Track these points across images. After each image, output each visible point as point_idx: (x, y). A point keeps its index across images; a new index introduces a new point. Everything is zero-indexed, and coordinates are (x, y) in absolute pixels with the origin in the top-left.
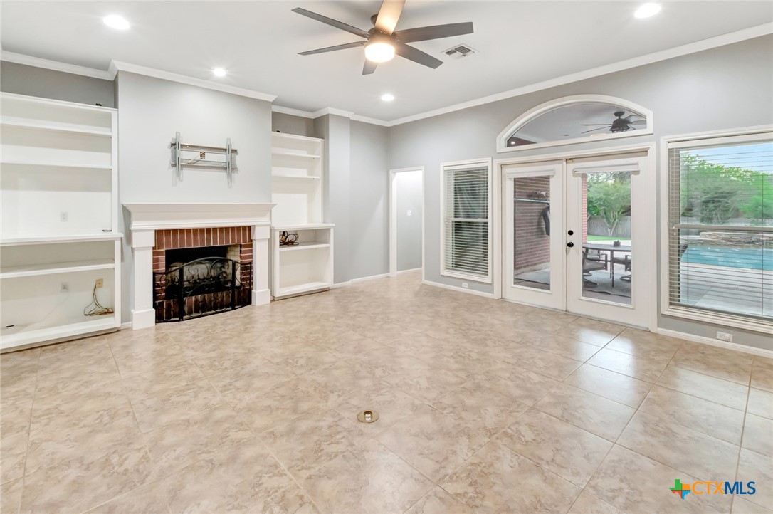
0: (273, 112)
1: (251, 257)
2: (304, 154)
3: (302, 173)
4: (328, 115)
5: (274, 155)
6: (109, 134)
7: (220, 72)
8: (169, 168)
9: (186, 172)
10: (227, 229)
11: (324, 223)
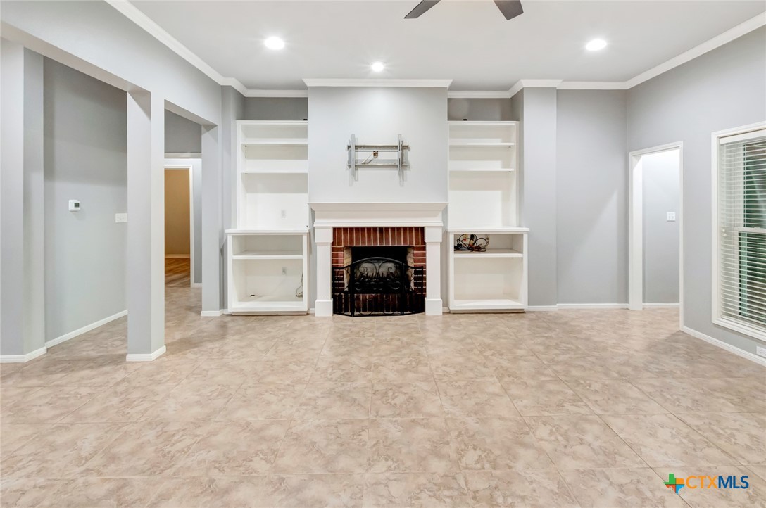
0: (449, 99)
1: (424, 261)
2: (497, 142)
3: (496, 166)
4: (522, 91)
5: (452, 148)
6: (306, 143)
7: (378, 67)
8: (346, 170)
9: (361, 172)
10: (399, 229)
11: (520, 226)
